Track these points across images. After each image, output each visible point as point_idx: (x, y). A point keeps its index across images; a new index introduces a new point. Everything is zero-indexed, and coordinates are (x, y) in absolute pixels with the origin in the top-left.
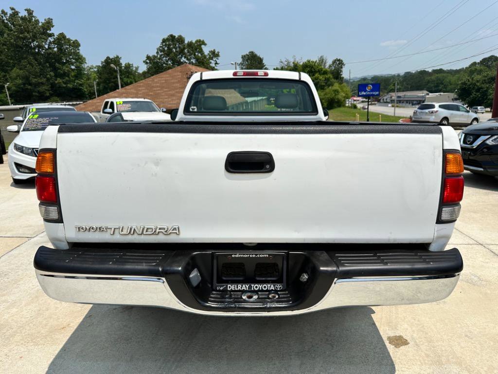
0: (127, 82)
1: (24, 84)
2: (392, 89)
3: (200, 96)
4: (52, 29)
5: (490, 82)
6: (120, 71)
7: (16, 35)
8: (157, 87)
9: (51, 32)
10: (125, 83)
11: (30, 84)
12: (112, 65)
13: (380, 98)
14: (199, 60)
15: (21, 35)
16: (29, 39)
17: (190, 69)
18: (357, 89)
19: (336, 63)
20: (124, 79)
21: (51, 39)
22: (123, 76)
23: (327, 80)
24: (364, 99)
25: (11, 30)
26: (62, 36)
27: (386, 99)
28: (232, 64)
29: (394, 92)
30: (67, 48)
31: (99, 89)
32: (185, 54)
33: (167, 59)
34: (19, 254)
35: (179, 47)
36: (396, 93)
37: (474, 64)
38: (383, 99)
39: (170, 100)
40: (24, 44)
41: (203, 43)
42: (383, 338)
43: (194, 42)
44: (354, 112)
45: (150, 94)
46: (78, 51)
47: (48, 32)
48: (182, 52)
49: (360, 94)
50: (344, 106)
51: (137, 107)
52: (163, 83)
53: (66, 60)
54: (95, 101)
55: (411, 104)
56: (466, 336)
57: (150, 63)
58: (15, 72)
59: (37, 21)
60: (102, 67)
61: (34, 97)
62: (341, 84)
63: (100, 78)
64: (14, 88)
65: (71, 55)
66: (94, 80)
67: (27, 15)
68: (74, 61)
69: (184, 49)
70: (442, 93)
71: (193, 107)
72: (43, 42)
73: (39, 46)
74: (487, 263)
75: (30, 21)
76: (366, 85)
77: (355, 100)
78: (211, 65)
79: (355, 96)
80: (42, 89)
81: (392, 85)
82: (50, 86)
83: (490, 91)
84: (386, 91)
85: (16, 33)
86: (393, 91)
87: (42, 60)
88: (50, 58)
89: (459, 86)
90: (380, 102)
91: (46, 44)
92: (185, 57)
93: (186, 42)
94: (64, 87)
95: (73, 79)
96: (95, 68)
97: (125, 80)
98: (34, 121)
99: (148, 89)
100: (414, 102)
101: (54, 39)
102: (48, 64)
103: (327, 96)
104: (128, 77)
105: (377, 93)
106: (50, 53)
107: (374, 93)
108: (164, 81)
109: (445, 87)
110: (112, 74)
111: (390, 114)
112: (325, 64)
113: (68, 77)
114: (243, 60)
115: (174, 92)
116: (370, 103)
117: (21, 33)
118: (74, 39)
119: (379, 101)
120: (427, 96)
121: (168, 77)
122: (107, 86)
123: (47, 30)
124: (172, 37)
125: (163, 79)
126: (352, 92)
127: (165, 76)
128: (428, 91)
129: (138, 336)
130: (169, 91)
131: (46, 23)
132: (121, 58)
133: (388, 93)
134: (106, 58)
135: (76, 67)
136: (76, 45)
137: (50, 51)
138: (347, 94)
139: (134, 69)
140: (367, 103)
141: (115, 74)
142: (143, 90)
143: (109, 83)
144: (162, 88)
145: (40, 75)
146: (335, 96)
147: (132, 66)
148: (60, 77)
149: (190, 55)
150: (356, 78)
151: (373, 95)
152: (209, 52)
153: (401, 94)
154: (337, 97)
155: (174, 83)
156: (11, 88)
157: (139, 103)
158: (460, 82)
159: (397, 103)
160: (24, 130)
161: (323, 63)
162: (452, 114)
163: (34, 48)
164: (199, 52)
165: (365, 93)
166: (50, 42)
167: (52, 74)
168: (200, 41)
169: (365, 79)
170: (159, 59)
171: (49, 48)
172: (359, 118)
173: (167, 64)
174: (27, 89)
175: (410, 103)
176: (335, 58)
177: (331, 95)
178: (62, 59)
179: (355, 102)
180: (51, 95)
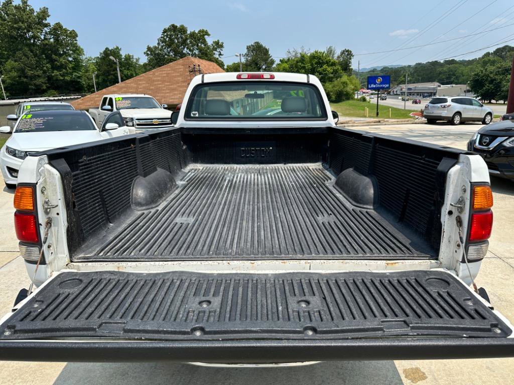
0: (127, 74)
1: (20, 77)
2: (403, 81)
3: (202, 99)
4: (47, 18)
5: (503, 74)
6: (120, 63)
7: (10, 25)
8: (158, 81)
9: (46, 22)
10: (125, 75)
11: (26, 77)
12: (111, 57)
13: (390, 90)
14: (202, 52)
15: (15, 25)
16: (24, 30)
17: (192, 62)
18: (367, 80)
19: (345, 54)
20: (124, 71)
21: (46, 29)
22: (123, 68)
23: (335, 72)
24: (374, 92)
25: (5, 20)
26: (58, 26)
27: (396, 91)
28: (237, 56)
29: (405, 83)
30: (64, 39)
31: (98, 82)
32: (188, 44)
33: (169, 50)
34: (10, 271)
35: (182, 38)
36: (407, 85)
37: (488, 54)
38: (393, 92)
39: (171, 94)
40: (18, 34)
41: (207, 34)
42: (399, 371)
43: (197, 32)
44: (363, 105)
45: (151, 88)
46: (75, 42)
47: (44, 21)
48: (184, 43)
49: (369, 87)
50: (353, 99)
51: (137, 104)
52: (164, 77)
53: (63, 51)
54: (93, 95)
55: (422, 97)
56: (488, 368)
57: (151, 54)
58: (10, 64)
59: (32, 11)
60: (101, 59)
61: (31, 91)
62: (349, 76)
63: (99, 70)
64: (8, 81)
65: (68, 46)
66: (93, 72)
67: (21, 4)
68: (71, 52)
69: (187, 39)
70: (454, 85)
71: (194, 112)
72: (38, 32)
73: (34, 37)
74: (507, 280)
75: (24, 10)
76: (376, 78)
77: (364, 93)
78: (215, 56)
79: (364, 88)
80: (39, 81)
81: (403, 76)
82: (47, 78)
83: (504, 83)
84: (396, 83)
85: (10, 23)
86: (403, 82)
87: (38, 52)
88: (46, 49)
89: (472, 78)
90: (390, 95)
91: (42, 35)
92: (187, 48)
93: (189, 32)
94: (61, 80)
95: (71, 71)
96: (94, 60)
97: (126, 72)
98: (27, 122)
99: (149, 84)
100: (426, 95)
101: (50, 29)
102: (44, 56)
103: (335, 89)
104: (128, 69)
105: (388, 85)
106: (47, 44)
107: (384, 86)
108: (165, 75)
109: (457, 78)
110: (112, 66)
111: (400, 107)
112: (333, 55)
113: (66, 68)
114: (249, 51)
115: (175, 86)
116: (379, 95)
117: (16, 23)
118: (71, 30)
119: (389, 93)
120: (439, 88)
121: (169, 71)
122: (106, 79)
123: (42, 20)
124: (174, 28)
125: (164, 72)
126: (361, 84)
127: (166, 69)
128: (440, 83)
129: (135, 370)
130: (172, 85)
131: (41, 12)
132: (121, 49)
133: (398, 85)
134: (104, 49)
135: (74, 59)
136: (73, 35)
137: (46, 42)
138: (355, 86)
139: (135, 61)
140: (376, 96)
141: (114, 66)
142: (144, 84)
143: (109, 75)
144: (164, 81)
145: (37, 67)
146: (344, 88)
147: (133, 58)
148: (57, 70)
149: (192, 46)
150: (365, 69)
151: (383, 88)
152: (213, 42)
153: (412, 86)
154: (345, 89)
155: (175, 77)
156: (6, 80)
157: (139, 100)
158: (473, 73)
159: (408, 95)
160: (17, 131)
161: (332, 54)
162: (465, 108)
163: (30, 39)
164: (201, 43)
165: (374, 86)
166: (46, 33)
167: (49, 66)
168: (203, 31)
169: (374, 70)
170: (161, 50)
171: (45, 39)
172: (369, 112)
173: (169, 56)
174: (23, 82)
175: (420, 96)
176: (344, 49)
177: (339, 88)
178: (58, 50)
179: (364, 95)
180: (48, 88)
